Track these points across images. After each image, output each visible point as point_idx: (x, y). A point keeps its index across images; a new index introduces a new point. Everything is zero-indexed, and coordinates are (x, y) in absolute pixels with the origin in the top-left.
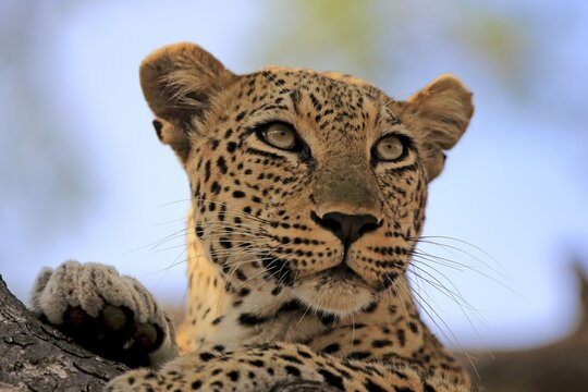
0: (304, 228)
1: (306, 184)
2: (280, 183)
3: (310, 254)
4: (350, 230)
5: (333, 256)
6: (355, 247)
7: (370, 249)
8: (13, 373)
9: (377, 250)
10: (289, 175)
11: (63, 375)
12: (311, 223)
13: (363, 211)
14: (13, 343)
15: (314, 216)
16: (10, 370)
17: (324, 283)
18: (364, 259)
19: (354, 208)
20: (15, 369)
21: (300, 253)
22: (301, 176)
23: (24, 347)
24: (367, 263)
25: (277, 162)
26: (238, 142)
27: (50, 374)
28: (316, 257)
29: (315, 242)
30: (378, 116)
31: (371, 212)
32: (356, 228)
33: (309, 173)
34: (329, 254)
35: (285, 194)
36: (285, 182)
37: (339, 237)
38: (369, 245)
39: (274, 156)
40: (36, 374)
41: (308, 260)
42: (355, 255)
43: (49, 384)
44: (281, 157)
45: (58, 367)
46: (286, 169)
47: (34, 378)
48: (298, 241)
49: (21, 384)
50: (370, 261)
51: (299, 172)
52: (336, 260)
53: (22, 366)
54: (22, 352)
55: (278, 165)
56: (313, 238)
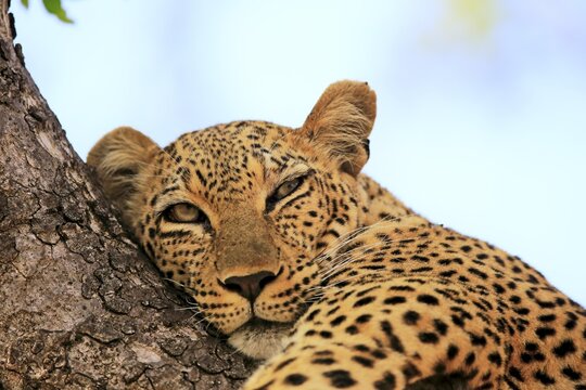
0: (216, 294)
1: (211, 252)
2: (190, 255)
3: (224, 316)
4: (250, 289)
5: (241, 315)
6: (259, 301)
7: (274, 297)
8: (148, 334)
9: (281, 295)
10: (196, 247)
11: (194, 338)
12: (220, 289)
13: (255, 270)
14: (149, 306)
15: (219, 282)
16: (145, 331)
17: (248, 339)
18: (270, 308)
19: (247, 269)
20: (149, 330)
21: (217, 316)
22: (206, 246)
23: (159, 311)
24: (274, 310)
25: (183, 239)
26: (155, 227)
27: (182, 337)
28: (228, 318)
29: (226, 305)
30: (265, 170)
31: (264, 269)
32: (255, 286)
33: (212, 241)
34: (238, 313)
35: (197, 264)
36: (195, 253)
37: (243, 296)
38: (272, 294)
39: (181, 234)
40: (168, 335)
41: (224, 321)
42: (260, 308)
43: (180, 345)
44: (188, 233)
45: (190, 331)
46: (193, 243)
47: (166, 340)
48: (213, 306)
49: (154, 344)
50: (277, 306)
51: (205, 243)
52: (245, 317)
53: (156, 328)
54: (157, 315)
55: (185, 242)
56: (223, 302)
